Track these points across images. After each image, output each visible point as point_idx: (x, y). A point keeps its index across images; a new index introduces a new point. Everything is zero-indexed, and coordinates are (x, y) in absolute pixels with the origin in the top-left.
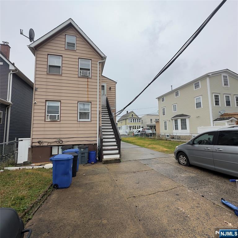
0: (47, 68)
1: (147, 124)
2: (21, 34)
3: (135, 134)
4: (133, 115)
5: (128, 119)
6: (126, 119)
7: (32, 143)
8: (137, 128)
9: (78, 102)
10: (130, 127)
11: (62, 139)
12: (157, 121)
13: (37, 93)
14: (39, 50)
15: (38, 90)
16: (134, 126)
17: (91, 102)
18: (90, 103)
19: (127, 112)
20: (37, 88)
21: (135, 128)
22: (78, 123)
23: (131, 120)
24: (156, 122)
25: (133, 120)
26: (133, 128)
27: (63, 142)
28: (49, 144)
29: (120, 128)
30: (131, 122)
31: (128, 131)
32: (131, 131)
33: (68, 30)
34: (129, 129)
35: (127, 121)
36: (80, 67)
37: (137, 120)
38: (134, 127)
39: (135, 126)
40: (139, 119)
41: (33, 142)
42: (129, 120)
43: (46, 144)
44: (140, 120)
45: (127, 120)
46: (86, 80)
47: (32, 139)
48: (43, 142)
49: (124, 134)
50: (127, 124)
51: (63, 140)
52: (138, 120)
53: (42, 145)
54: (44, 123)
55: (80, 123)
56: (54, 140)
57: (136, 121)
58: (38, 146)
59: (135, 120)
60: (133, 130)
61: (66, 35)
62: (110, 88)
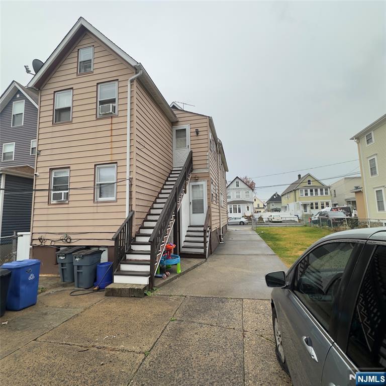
0: (53, 115)
1: (347, 197)
2: (28, 73)
3: (312, 219)
4: (309, 181)
5: (298, 189)
6: (295, 190)
7: (32, 240)
8: (320, 206)
9: (95, 165)
10: (305, 206)
11: (70, 235)
12: (359, 192)
13: (40, 159)
14: (44, 89)
15: (42, 153)
16: (314, 204)
17: (116, 163)
18: (115, 165)
19: (299, 176)
20: (40, 151)
21: (317, 208)
22: (96, 205)
23: (306, 191)
24: (356, 192)
25: (311, 191)
26: (312, 208)
27: (72, 241)
28: (53, 244)
29: (286, 207)
30: (306, 194)
31: (300, 212)
32: (308, 212)
33: (82, 41)
34: (302, 209)
35: (297, 194)
36: (99, 100)
37: (319, 190)
38: (314, 206)
39: (317, 204)
40: (324, 189)
41: (34, 239)
42: (301, 191)
43: (48, 243)
44: (326, 190)
45: (297, 191)
46: (108, 121)
47: (32, 233)
48: (44, 240)
49: (292, 219)
50: (297, 199)
51: (72, 237)
52: (321, 190)
53: (43, 244)
54: (47, 206)
55: (99, 205)
56: (59, 237)
57: (317, 194)
58: (39, 246)
59: (316, 190)
60: (312, 210)
61: (79, 50)
62: (197, 132)
